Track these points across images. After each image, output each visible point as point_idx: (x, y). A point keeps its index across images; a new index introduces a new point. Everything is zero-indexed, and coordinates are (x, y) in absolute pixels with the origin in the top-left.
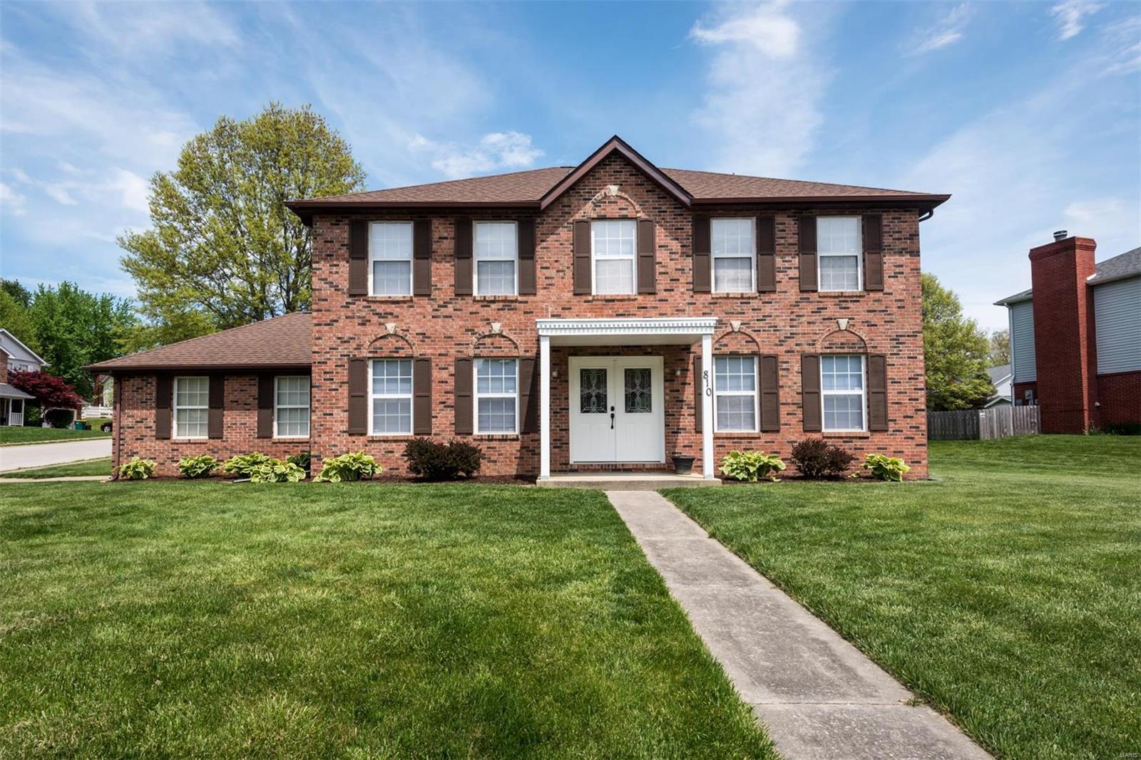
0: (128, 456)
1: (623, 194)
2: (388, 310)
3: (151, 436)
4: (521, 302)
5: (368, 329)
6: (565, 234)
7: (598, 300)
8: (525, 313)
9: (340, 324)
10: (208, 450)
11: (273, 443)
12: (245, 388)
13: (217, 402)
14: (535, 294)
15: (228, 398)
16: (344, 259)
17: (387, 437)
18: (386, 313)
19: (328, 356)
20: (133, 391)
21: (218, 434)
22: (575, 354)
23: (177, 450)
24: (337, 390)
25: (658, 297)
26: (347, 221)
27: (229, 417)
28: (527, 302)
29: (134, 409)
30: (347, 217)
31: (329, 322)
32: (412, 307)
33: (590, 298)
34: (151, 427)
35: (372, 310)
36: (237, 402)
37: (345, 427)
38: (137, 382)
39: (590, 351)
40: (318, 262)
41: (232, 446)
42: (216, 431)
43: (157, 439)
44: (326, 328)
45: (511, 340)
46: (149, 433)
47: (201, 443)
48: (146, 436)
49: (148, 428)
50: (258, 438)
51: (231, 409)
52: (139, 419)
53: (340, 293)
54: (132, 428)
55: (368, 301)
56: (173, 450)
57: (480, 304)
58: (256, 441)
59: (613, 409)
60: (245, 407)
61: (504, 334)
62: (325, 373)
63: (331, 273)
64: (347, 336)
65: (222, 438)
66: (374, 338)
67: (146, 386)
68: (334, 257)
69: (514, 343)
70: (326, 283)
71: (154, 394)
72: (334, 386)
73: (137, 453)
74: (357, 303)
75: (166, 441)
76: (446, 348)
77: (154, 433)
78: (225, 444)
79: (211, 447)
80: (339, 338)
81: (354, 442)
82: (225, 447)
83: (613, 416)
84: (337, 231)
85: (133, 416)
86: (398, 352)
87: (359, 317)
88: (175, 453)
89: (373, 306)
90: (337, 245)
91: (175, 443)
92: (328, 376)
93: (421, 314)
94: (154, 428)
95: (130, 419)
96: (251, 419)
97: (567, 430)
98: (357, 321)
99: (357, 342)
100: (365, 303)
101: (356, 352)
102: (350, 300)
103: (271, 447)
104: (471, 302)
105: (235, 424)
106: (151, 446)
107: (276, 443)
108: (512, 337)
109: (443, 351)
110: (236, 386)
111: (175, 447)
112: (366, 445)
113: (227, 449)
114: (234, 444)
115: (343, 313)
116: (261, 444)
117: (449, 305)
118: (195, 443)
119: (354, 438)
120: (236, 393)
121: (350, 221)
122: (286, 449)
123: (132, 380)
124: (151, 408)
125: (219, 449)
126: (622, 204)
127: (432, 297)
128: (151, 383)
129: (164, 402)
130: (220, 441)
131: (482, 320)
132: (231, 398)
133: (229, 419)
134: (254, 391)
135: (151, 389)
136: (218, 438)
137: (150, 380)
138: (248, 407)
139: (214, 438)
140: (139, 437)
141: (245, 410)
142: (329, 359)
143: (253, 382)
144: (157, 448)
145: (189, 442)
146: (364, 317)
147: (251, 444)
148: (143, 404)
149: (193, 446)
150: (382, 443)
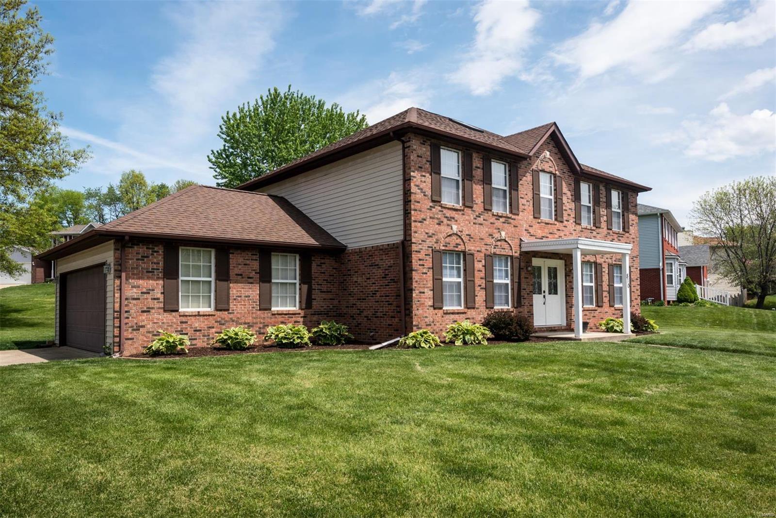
0: (134, 330)
1: (551, 158)
2: (452, 216)
3: (159, 308)
4: (512, 219)
5: (442, 228)
6: (529, 177)
7: (543, 223)
8: (514, 226)
9: (427, 222)
10: (216, 322)
11: (273, 314)
12: (248, 262)
13: (223, 275)
14: (518, 215)
15: (234, 271)
16: (428, 172)
17: (454, 310)
18: (451, 218)
19: (420, 247)
20: (138, 259)
21: (224, 306)
22: (535, 257)
23: (186, 322)
24: (426, 273)
25: (564, 224)
26: (429, 143)
27: (236, 290)
28: (515, 219)
29: (139, 278)
30: (429, 140)
31: (421, 220)
32: (463, 214)
33: (540, 221)
34: (158, 299)
35: (444, 214)
36: (241, 275)
37: (431, 303)
38: (142, 250)
39: (540, 254)
40: (414, 172)
41: (238, 318)
42: (223, 304)
43: (165, 311)
44: (419, 224)
45: (509, 244)
46: (157, 305)
47: (209, 315)
48: (153, 308)
49: (155, 299)
50: (260, 310)
51: (236, 282)
52: (144, 290)
53: (426, 198)
54: (138, 299)
55: (442, 207)
56: (182, 322)
57: (496, 217)
58: (259, 312)
59: (544, 292)
60: (249, 280)
61: (507, 240)
62: (420, 260)
63: (421, 181)
64: (431, 232)
65: (228, 310)
66: (446, 236)
67: (152, 254)
68: (423, 170)
69: (511, 246)
70: (419, 189)
71: (161, 264)
72: (425, 271)
73: (143, 326)
74: (436, 207)
75: (174, 314)
76: (480, 247)
77: (162, 305)
78: (231, 316)
79: (219, 319)
80: (427, 233)
81: (436, 314)
82: (231, 319)
83: (544, 297)
84: (424, 149)
85: (138, 287)
86: (457, 247)
87: (437, 219)
88: (184, 326)
89: (445, 211)
90: (424, 160)
91: (183, 316)
92: (421, 263)
93: (467, 220)
94: (162, 299)
95: (135, 290)
96: (253, 291)
97: (532, 305)
98: (436, 221)
99: (436, 237)
100: (440, 208)
101: (435, 245)
102: (431, 204)
103: (271, 318)
104: (491, 215)
105: (240, 297)
106: (158, 319)
107: (275, 314)
108: (510, 242)
109: (479, 250)
110: (241, 260)
111: (184, 319)
112: (443, 317)
113: (233, 321)
114: (239, 316)
115: (429, 214)
116: (262, 316)
117: (482, 216)
118: (204, 316)
119: (436, 311)
120: (240, 267)
121: (431, 143)
122: (282, 319)
123: (136, 248)
124: (158, 278)
125: (226, 321)
126: (550, 164)
127: (473, 209)
128: (158, 252)
129: (171, 272)
130: (226, 313)
131: (496, 229)
132: (236, 271)
133: (235, 291)
134: (256, 265)
135: (158, 258)
136: (225, 310)
137: (156, 249)
138: (251, 280)
139: (221, 310)
140: (145, 309)
141: (248, 283)
142: (421, 249)
143: (254, 257)
144: (165, 321)
145: (199, 315)
146: (440, 219)
147: (254, 315)
148: (149, 274)
149: (201, 318)
150: (451, 315)
